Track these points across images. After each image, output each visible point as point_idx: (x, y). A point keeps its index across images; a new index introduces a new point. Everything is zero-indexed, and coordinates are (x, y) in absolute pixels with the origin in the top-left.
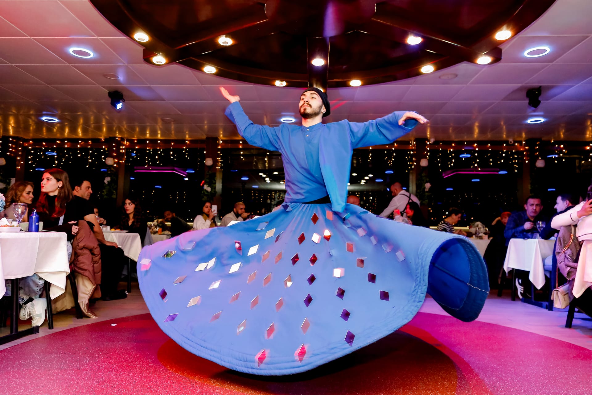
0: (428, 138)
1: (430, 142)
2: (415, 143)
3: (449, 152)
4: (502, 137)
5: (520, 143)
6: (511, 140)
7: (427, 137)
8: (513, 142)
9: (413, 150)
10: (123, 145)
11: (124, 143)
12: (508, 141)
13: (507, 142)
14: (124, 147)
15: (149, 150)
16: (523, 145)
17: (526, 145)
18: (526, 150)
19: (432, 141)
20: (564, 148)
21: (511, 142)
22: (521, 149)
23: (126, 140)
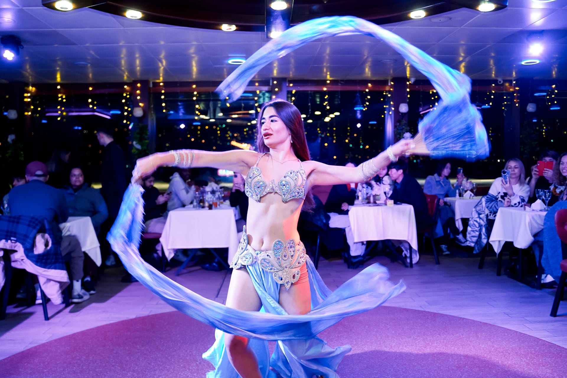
0: (408, 78)
1: (410, 82)
2: (392, 83)
3: (431, 93)
4: (491, 76)
5: (510, 82)
6: (500, 79)
7: (407, 76)
8: (502, 82)
9: (390, 92)
10: (28, 92)
11: (28, 89)
12: (497, 80)
13: (495, 81)
14: (29, 95)
15: (62, 97)
16: (513, 85)
17: (516, 85)
18: (515, 91)
19: (412, 81)
20: (556, 88)
21: (500, 82)
22: (511, 90)
23: (31, 84)
